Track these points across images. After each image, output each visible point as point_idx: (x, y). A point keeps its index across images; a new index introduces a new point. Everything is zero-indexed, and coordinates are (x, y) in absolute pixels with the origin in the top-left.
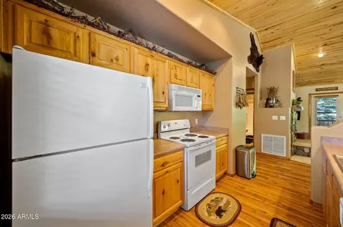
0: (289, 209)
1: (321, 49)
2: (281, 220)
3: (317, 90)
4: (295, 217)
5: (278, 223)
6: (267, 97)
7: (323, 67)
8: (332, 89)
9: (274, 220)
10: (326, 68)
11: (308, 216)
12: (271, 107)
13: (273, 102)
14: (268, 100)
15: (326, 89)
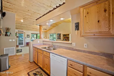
0: (29, 68)
1: (22, 19)
2: (29, 72)
3: (18, 31)
4: (31, 68)
5: (29, 73)
6: (6, 31)
7: (21, 24)
8: (22, 31)
9: (28, 74)
10: (22, 25)
11: (33, 66)
12: (8, 36)
13: (8, 34)
14: (6, 33)
15: (21, 31)
